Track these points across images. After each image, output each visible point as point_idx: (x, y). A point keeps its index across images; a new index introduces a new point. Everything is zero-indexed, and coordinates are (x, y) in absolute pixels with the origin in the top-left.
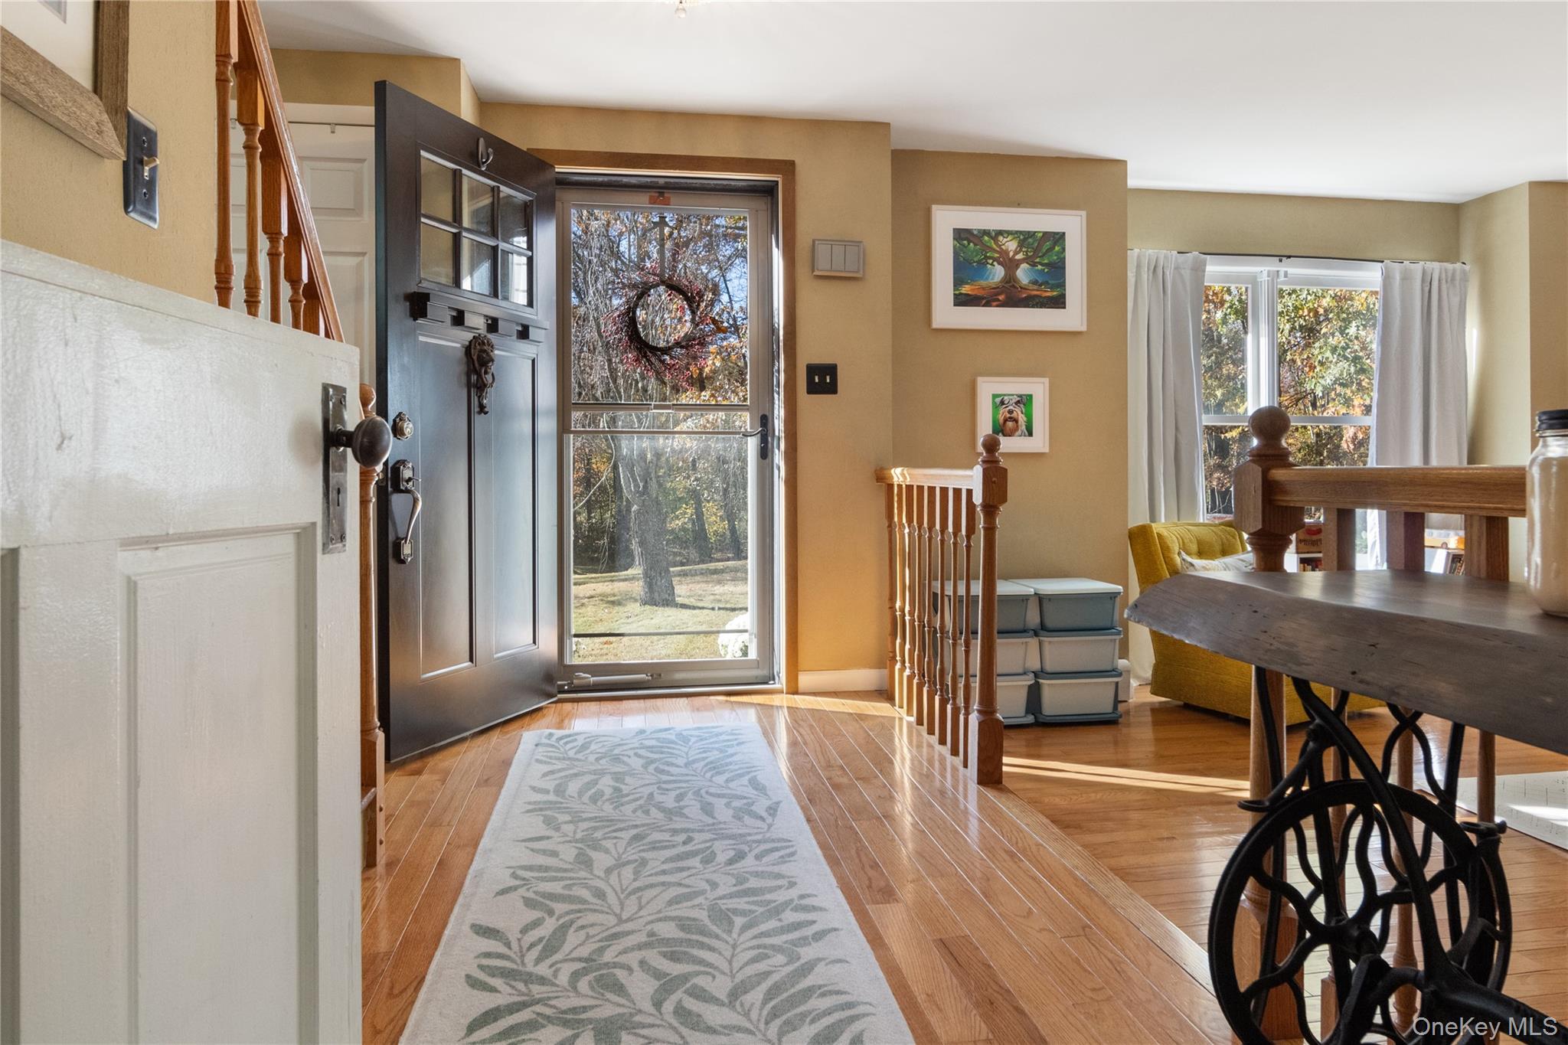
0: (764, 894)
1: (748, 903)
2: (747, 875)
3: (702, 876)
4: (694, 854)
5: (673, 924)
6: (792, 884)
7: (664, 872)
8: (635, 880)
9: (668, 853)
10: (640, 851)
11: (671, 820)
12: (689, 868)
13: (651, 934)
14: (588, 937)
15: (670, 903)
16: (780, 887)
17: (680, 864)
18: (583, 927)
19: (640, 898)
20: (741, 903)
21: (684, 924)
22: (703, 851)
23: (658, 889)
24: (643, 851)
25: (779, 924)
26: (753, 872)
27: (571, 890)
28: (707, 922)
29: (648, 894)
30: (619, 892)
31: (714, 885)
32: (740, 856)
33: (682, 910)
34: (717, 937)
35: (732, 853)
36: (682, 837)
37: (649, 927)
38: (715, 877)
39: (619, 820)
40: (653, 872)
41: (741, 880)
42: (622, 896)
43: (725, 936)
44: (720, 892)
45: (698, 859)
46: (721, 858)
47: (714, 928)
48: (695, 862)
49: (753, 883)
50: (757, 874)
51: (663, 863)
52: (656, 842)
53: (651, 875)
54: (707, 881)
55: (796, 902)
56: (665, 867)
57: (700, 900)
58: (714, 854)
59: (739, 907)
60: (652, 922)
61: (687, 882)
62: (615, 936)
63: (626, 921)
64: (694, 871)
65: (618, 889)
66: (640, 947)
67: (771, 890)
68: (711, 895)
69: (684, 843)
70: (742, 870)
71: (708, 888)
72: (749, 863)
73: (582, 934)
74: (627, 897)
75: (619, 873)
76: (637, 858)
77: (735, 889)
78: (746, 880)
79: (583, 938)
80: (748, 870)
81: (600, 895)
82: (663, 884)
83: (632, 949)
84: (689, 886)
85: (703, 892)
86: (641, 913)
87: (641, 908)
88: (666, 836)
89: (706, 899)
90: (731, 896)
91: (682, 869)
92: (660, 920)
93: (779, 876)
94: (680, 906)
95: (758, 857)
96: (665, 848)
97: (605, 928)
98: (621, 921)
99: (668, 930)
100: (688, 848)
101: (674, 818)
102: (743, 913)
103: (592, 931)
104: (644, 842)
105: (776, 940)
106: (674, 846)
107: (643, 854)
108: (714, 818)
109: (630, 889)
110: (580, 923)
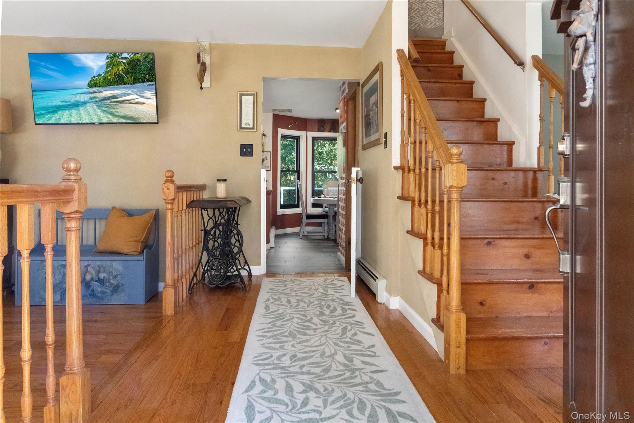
0: (275, 342)
1: (282, 339)
2: (279, 349)
3: (297, 349)
4: (299, 360)
5: (308, 334)
6: (263, 344)
7: (313, 351)
8: (324, 349)
9: (311, 360)
10: (325, 362)
11: (311, 382)
12: (302, 353)
13: (315, 332)
14: (335, 331)
15: (310, 340)
16: (268, 344)
17: (305, 355)
18: (338, 334)
19: (321, 342)
20: (284, 339)
21: (305, 334)
22: (295, 361)
23: (314, 345)
24: (323, 363)
25: (273, 333)
26: (277, 350)
27: (348, 346)
28: (297, 334)
29: (318, 343)
30: (329, 344)
31: (293, 346)
32: (279, 358)
33: (304, 338)
34: (294, 330)
35: (283, 359)
36: (305, 369)
37: (316, 333)
38: (293, 349)
39: (340, 383)
40: (317, 352)
41: (282, 347)
42: (327, 343)
43: (292, 330)
44: (291, 343)
45: (298, 357)
46: (287, 358)
47: (295, 332)
48: (299, 355)
49: (277, 346)
50: (275, 349)
51: (313, 356)
52: (318, 367)
53: (318, 351)
54: (295, 347)
55: (265, 338)
56: (312, 354)
57: (299, 341)
58: (291, 358)
59: (285, 338)
60: (315, 335)
61: (304, 347)
62: (326, 331)
63: (324, 335)
64: (300, 351)
65: (329, 345)
66: (318, 329)
67: (272, 343)
68: (295, 342)
69: (303, 366)
70: (280, 351)
71: (296, 345)
72: (276, 354)
73: (337, 332)
74: (325, 343)
75: (331, 353)
76: (325, 359)
77: (285, 344)
78: (280, 347)
79: (336, 331)
80: (278, 351)
81: (336, 344)
82: (312, 347)
83: (320, 328)
84: (303, 345)
85: (297, 343)
86: (320, 337)
87: (320, 339)
88: (313, 370)
89: (297, 341)
90: (287, 342)
91: (306, 352)
92: (313, 335)
93: (267, 348)
94: (306, 339)
95: (272, 356)
96: (313, 363)
97: (331, 334)
98: (326, 335)
99: (311, 332)
100: (302, 363)
101: (309, 382)
102: (285, 336)
103: (334, 333)
104: (323, 368)
105: (277, 329)
106: (309, 364)
107: (322, 361)
108: (287, 382)
109: (325, 346)
110: (339, 336)
